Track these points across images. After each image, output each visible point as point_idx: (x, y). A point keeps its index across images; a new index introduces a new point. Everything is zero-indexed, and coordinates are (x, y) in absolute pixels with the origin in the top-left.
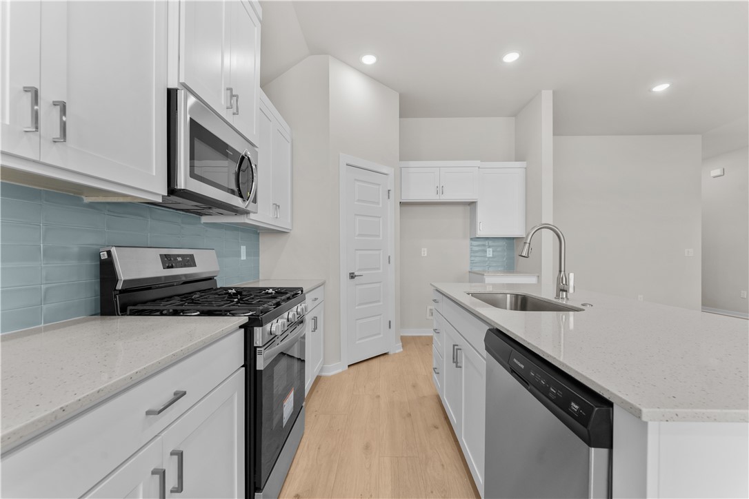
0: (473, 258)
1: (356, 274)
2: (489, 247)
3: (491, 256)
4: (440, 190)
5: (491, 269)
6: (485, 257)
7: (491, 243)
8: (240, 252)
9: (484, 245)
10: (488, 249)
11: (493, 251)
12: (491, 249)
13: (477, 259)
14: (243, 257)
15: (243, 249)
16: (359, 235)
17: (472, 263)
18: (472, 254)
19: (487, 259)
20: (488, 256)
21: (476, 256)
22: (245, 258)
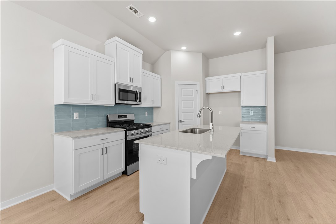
0: (243, 116)
1: (182, 121)
2: (251, 110)
3: (252, 114)
4: (223, 87)
5: (252, 121)
6: (250, 115)
7: (252, 109)
8: (145, 114)
9: (248, 110)
10: (251, 112)
11: (253, 112)
12: (252, 112)
13: (245, 116)
14: (146, 115)
15: (146, 113)
16: (184, 107)
17: (243, 117)
18: (243, 114)
19: (250, 116)
20: (251, 114)
21: (245, 115)
22: (147, 115)
